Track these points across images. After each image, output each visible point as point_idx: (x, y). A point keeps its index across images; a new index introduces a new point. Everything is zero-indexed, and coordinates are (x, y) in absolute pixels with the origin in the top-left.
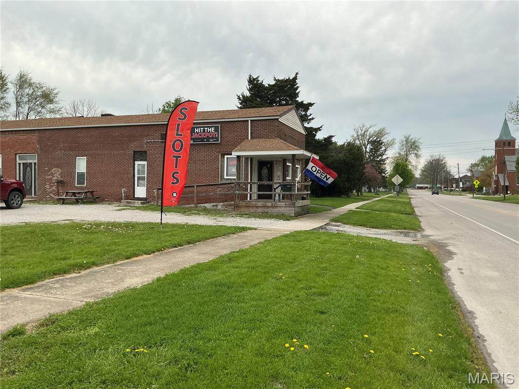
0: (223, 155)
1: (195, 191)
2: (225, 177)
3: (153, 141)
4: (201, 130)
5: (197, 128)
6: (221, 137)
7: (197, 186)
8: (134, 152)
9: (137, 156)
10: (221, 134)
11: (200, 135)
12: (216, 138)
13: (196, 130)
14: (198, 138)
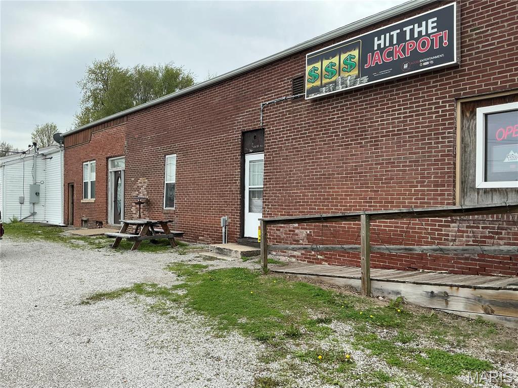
0: (469, 108)
1: (363, 233)
2: (480, 183)
3: (275, 101)
4: (391, 37)
5: (378, 35)
6: (462, 45)
7: (370, 217)
8: (244, 133)
9: (249, 142)
10: (462, 33)
11: (390, 54)
12: (441, 50)
13: (376, 42)
14: (385, 66)
